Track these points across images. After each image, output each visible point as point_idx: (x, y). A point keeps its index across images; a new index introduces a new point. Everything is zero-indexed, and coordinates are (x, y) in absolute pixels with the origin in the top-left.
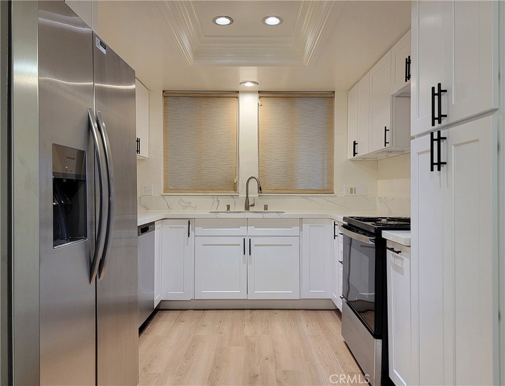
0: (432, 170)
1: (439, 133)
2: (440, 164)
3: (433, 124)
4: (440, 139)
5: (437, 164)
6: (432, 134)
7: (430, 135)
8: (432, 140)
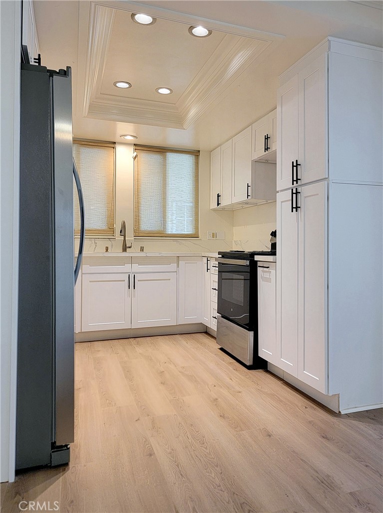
0: (292, 211)
1: (296, 189)
2: (297, 208)
3: (293, 184)
4: (297, 193)
5: (296, 208)
6: (292, 190)
7: (291, 190)
8: (293, 193)
